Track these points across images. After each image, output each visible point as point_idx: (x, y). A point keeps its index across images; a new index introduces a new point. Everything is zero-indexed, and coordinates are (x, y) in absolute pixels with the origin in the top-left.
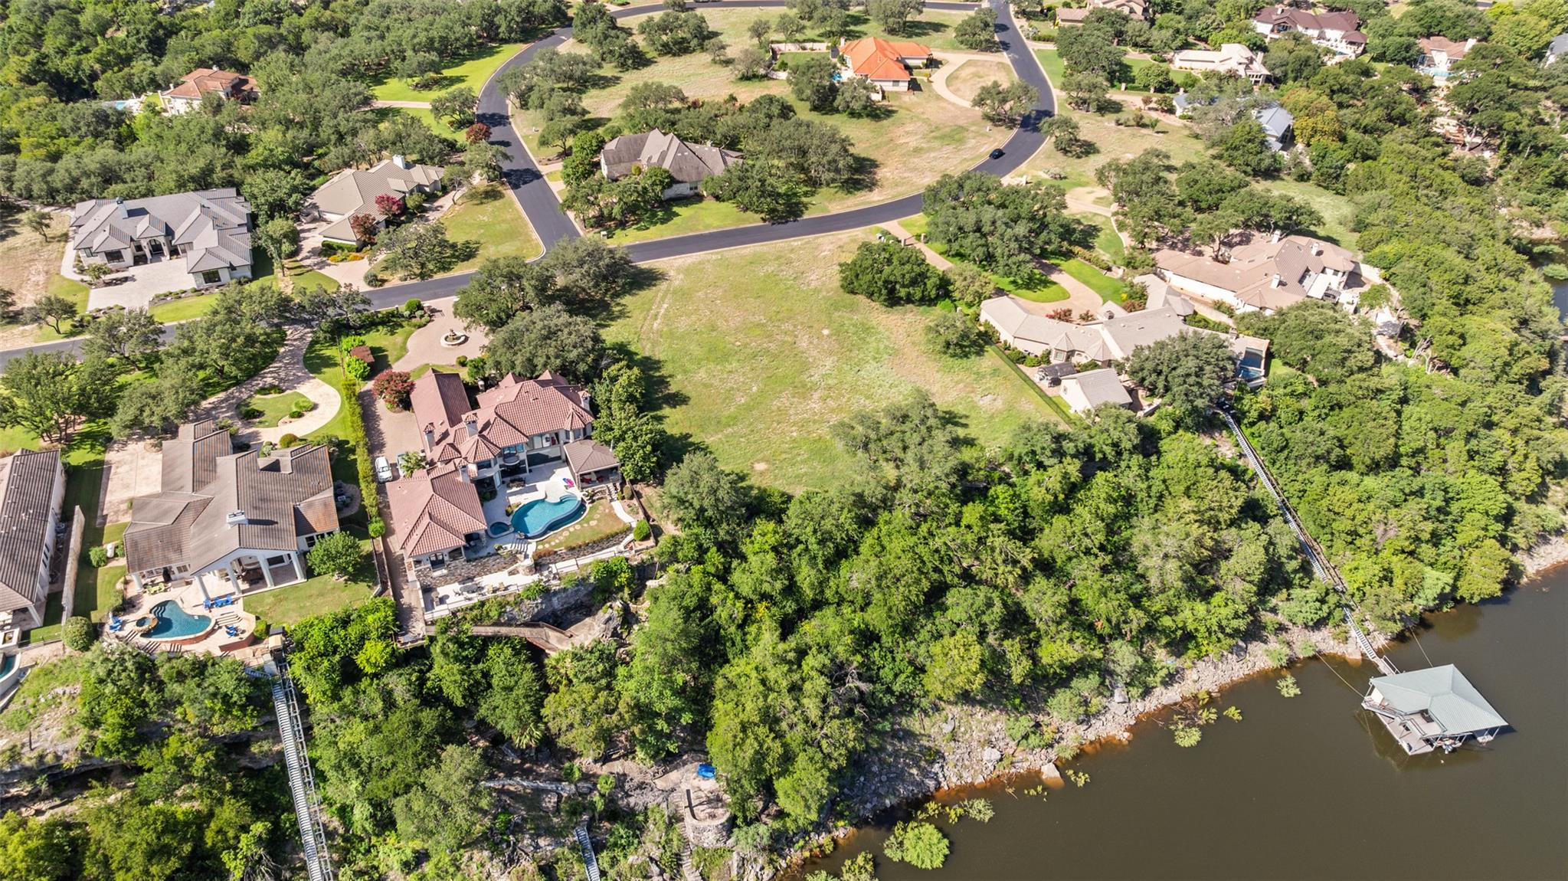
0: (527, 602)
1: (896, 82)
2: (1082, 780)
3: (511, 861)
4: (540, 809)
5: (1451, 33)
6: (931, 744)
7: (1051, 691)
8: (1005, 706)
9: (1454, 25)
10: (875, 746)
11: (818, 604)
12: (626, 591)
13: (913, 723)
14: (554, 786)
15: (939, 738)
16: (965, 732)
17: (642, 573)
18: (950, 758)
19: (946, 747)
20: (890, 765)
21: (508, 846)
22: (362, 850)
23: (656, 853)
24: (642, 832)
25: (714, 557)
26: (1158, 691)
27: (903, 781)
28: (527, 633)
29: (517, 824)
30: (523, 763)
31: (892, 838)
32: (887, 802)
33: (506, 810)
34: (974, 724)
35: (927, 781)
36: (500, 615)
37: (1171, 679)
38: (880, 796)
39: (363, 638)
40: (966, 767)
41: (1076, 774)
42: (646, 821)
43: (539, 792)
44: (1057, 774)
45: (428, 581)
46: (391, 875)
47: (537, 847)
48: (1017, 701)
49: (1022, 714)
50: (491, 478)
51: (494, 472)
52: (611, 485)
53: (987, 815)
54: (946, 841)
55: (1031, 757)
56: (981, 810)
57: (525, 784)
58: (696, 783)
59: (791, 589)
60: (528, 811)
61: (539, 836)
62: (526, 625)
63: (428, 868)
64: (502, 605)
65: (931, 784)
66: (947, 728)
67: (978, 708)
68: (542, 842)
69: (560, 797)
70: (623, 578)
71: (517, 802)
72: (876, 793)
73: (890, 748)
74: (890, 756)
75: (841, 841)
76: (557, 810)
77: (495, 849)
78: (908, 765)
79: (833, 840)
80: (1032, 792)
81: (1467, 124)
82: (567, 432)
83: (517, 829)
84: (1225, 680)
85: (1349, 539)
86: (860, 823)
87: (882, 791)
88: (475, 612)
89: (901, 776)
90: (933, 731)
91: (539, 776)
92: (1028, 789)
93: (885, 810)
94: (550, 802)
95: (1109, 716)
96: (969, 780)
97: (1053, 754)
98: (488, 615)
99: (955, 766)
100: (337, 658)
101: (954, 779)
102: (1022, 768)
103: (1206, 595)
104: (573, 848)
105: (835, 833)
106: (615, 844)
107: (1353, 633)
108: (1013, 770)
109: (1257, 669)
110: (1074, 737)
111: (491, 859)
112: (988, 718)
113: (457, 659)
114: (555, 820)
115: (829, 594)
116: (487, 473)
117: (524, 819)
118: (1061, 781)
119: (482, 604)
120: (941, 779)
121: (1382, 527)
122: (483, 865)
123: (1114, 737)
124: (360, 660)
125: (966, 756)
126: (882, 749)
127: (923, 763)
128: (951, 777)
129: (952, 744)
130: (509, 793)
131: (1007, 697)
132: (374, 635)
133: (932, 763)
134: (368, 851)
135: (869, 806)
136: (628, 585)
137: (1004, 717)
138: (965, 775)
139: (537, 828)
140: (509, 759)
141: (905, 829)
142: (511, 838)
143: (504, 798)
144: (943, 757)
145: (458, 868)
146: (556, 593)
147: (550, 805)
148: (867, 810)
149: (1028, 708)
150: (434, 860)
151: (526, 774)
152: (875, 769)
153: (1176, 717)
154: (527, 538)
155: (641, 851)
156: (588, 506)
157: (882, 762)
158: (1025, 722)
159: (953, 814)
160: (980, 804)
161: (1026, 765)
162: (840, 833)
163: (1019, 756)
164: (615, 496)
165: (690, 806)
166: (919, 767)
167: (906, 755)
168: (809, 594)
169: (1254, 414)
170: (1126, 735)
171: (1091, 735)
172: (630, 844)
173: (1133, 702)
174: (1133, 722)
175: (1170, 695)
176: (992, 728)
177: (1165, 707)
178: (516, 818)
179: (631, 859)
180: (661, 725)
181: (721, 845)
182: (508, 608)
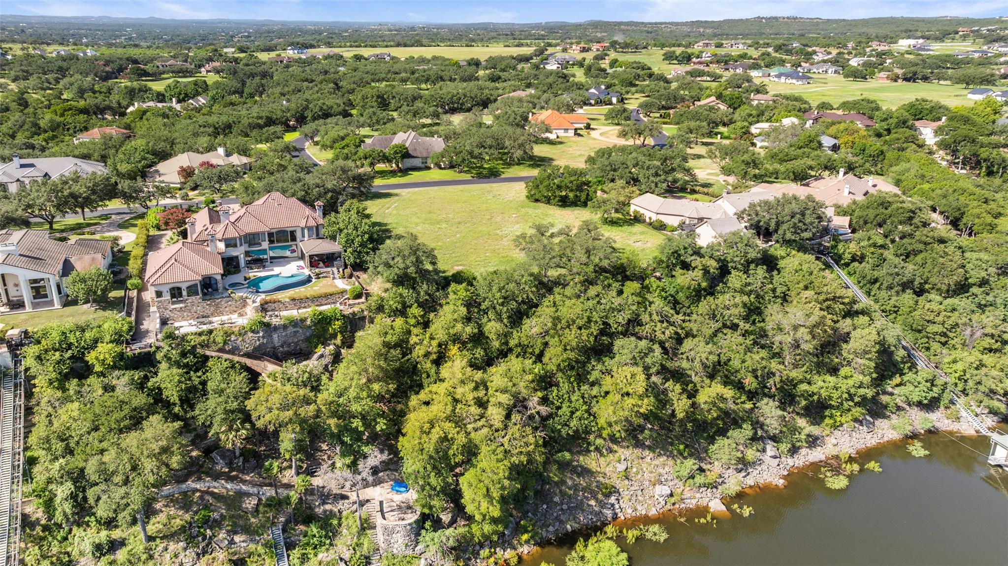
0: (250, 334)
1: (566, 130)
2: (747, 511)
3: (204, 552)
4: (240, 508)
5: (930, 116)
6: (607, 481)
7: (712, 440)
8: (671, 452)
9: (931, 112)
10: (556, 479)
11: (504, 354)
12: (339, 337)
13: (591, 461)
14: (255, 490)
15: (614, 476)
16: (637, 473)
17: (354, 324)
18: (625, 494)
19: (621, 485)
20: (570, 496)
21: (204, 540)
22: (59, 538)
23: (347, 555)
24: (334, 535)
25: (415, 311)
26: (803, 451)
27: (583, 510)
28: (249, 362)
29: (215, 520)
30: (230, 472)
31: (573, 553)
32: (568, 527)
33: (207, 507)
34: (644, 466)
35: (605, 511)
36: (225, 343)
37: (813, 442)
38: (561, 522)
39: (96, 341)
40: (640, 502)
41: (741, 508)
42: (340, 525)
43: (241, 495)
44: (724, 508)
45: (167, 314)
46: (83, 561)
47: (232, 542)
48: (682, 447)
49: (685, 458)
50: (237, 257)
51: (239, 252)
52: (335, 270)
53: (663, 537)
54: (624, 555)
55: (698, 495)
56: (657, 533)
57: (229, 486)
58: (390, 496)
59: (479, 338)
60: (228, 509)
61: (236, 533)
62: (248, 355)
63: (121, 555)
64: (227, 334)
65: (608, 513)
66: (621, 467)
67: (647, 452)
68: (237, 538)
69: (260, 500)
70: (337, 325)
71: (219, 501)
72: (557, 518)
73: (570, 483)
74: (570, 488)
75: (525, 557)
76: (256, 511)
77: (191, 540)
78: (587, 498)
79: (517, 554)
80: (702, 520)
81: (955, 163)
82: (303, 229)
83: (216, 524)
84: (861, 446)
85: (943, 339)
86: (543, 543)
87: (563, 518)
88: (203, 337)
89: (580, 506)
90: (608, 470)
91: (244, 482)
92: (699, 518)
93: (567, 534)
94: (250, 504)
95: (764, 467)
96: (644, 512)
97: (718, 493)
98: (214, 342)
99: (630, 500)
100: (69, 354)
101: (630, 511)
102: (691, 504)
103: (834, 371)
104: (266, 545)
105: (520, 550)
106: (308, 544)
107: (963, 413)
108: (683, 505)
109: (886, 439)
110: (734, 483)
111: (185, 549)
112: (656, 462)
113: (178, 364)
114: (253, 520)
115: (512, 343)
116: (234, 252)
117: (223, 517)
118: (728, 513)
119: (210, 332)
120: (618, 511)
121: (969, 329)
122: (176, 556)
123: (771, 483)
124: (91, 357)
125: (639, 493)
126: (563, 482)
127: (600, 496)
128: (627, 509)
129: (626, 482)
130: (213, 494)
131: (672, 444)
132: (108, 338)
133: (608, 495)
134: (65, 539)
135: (551, 529)
136: (341, 332)
137: (671, 462)
138: (639, 508)
139: (234, 525)
140: (218, 467)
141: (586, 546)
142: (209, 532)
143: (207, 497)
144: (618, 492)
145: (151, 557)
146: (276, 328)
147: (249, 507)
148: (550, 533)
149: (691, 455)
150: (129, 548)
151: (230, 479)
152: (557, 499)
153: (822, 469)
154: (257, 292)
155: (331, 551)
156: (314, 280)
157: (563, 494)
158: (690, 464)
159: (631, 535)
160: (655, 528)
161: (694, 501)
162: (525, 550)
163: (687, 494)
164: (337, 276)
165: (382, 511)
166: (597, 500)
167: (584, 490)
168: (496, 344)
169: (847, 256)
170: (782, 481)
171: (750, 481)
172: (322, 544)
173: (783, 459)
174: (786, 473)
175: (817, 455)
176: (661, 471)
177: (812, 464)
178: (216, 515)
179: (320, 556)
180: (357, 423)
181: (410, 552)
182: (233, 338)
